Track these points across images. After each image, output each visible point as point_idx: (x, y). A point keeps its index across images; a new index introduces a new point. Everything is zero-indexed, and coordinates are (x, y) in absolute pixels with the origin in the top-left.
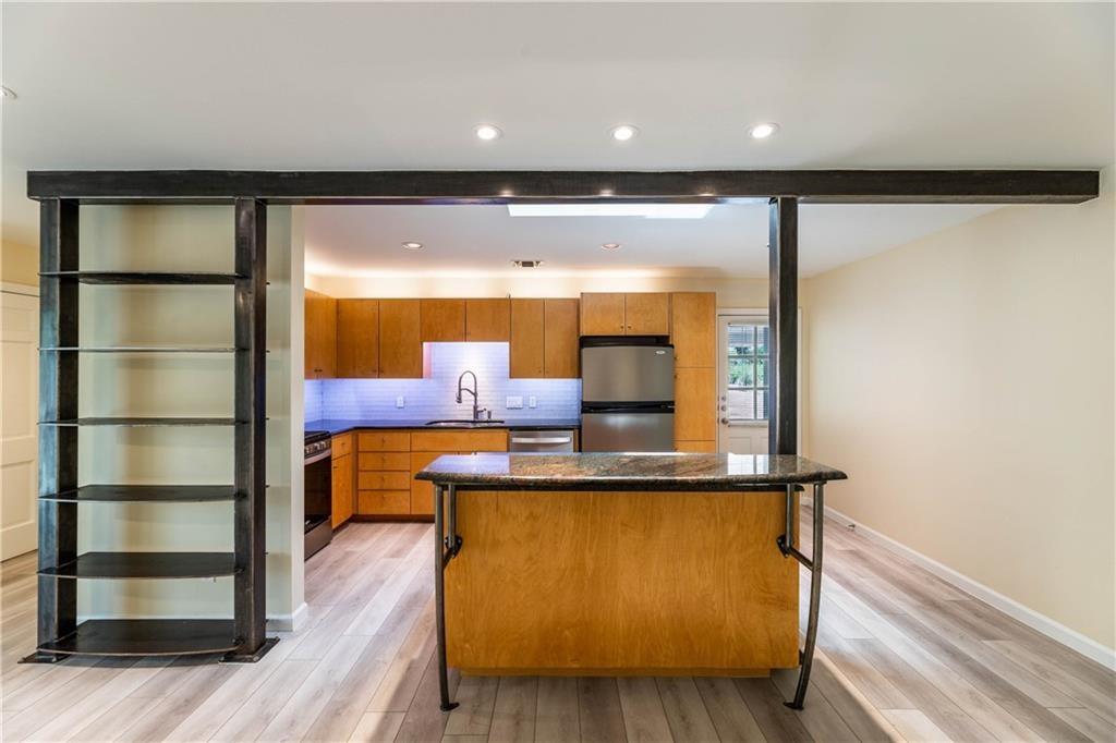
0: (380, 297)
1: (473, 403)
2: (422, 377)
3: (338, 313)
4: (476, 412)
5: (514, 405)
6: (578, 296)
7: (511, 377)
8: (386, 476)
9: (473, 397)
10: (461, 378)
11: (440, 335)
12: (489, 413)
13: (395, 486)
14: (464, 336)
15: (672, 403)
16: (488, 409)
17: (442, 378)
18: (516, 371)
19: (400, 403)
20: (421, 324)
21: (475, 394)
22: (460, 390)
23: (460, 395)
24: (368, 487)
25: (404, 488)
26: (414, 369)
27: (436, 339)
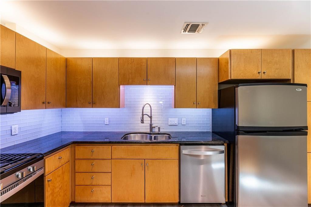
0: (92, 57)
1: (150, 122)
2: (119, 107)
3: (66, 67)
4: (151, 128)
5: (173, 123)
7: (175, 107)
8: (95, 175)
9: (149, 119)
10: (143, 108)
11: (131, 81)
12: (159, 128)
13: (100, 183)
14: (146, 81)
15: (306, 128)
16: (159, 126)
17: (132, 107)
18: (178, 104)
19: (107, 121)
20: (119, 74)
21: (151, 117)
22: (143, 115)
23: (143, 117)
24: (82, 183)
25: (107, 184)
26: (114, 102)
27: (128, 84)
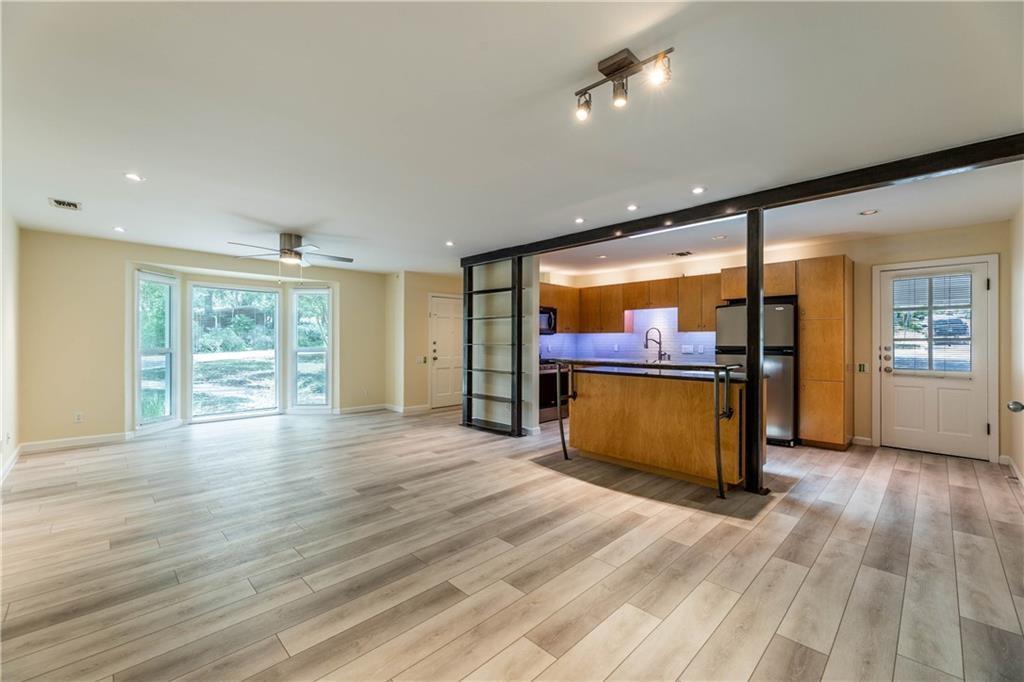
1: (658, 349)
2: (624, 332)
3: (580, 296)
4: (660, 356)
5: (688, 351)
6: (719, 272)
7: (680, 331)
9: (657, 345)
10: (648, 332)
11: (634, 305)
12: (669, 356)
14: (648, 305)
17: (636, 330)
18: (683, 327)
20: (624, 300)
21: (660, 343)
22: (647, 340)
23: (647, 343)
26: (618, 327)
27: (632, 309)
